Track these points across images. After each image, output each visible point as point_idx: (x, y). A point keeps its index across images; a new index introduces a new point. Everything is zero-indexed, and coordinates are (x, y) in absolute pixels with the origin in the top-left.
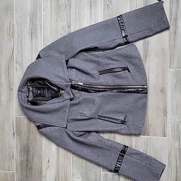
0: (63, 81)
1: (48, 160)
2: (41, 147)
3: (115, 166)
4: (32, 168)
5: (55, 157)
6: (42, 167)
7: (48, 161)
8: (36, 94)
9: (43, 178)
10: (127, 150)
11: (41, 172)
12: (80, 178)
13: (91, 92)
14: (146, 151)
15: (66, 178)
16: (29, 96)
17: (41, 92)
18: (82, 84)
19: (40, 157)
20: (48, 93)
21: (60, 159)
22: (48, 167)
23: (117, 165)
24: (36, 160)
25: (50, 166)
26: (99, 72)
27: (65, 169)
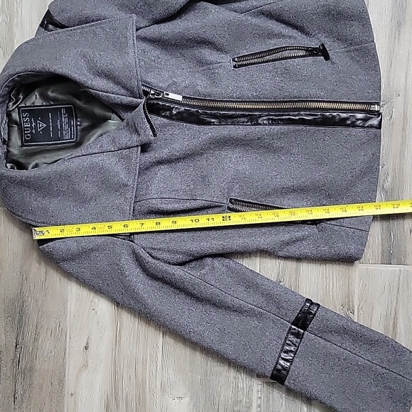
0: (123, 91)
1: (84, 344)
2: (65, 303)
3: (273, 366)
4: (31, 369)
5: (108, 334)
6: (64, 365)
7: (86, 348)
8: (31, 133)
9: (68, 401)
10: (313, 318)
11: (61, 382)
12: (186, 400)
13: (209, 123)
14: (393, 312)
15: (141, 400)
16: (9, 139)
17: (48, 127)
18: (179, 98)
19: (60, 334)
20: (70, 126)
21: (123, 339)
22: (85, 366)
23: (282, 362)
24: (47, 345)
25: (90, 362)
26: (234, 60)
27: (140, 371)
